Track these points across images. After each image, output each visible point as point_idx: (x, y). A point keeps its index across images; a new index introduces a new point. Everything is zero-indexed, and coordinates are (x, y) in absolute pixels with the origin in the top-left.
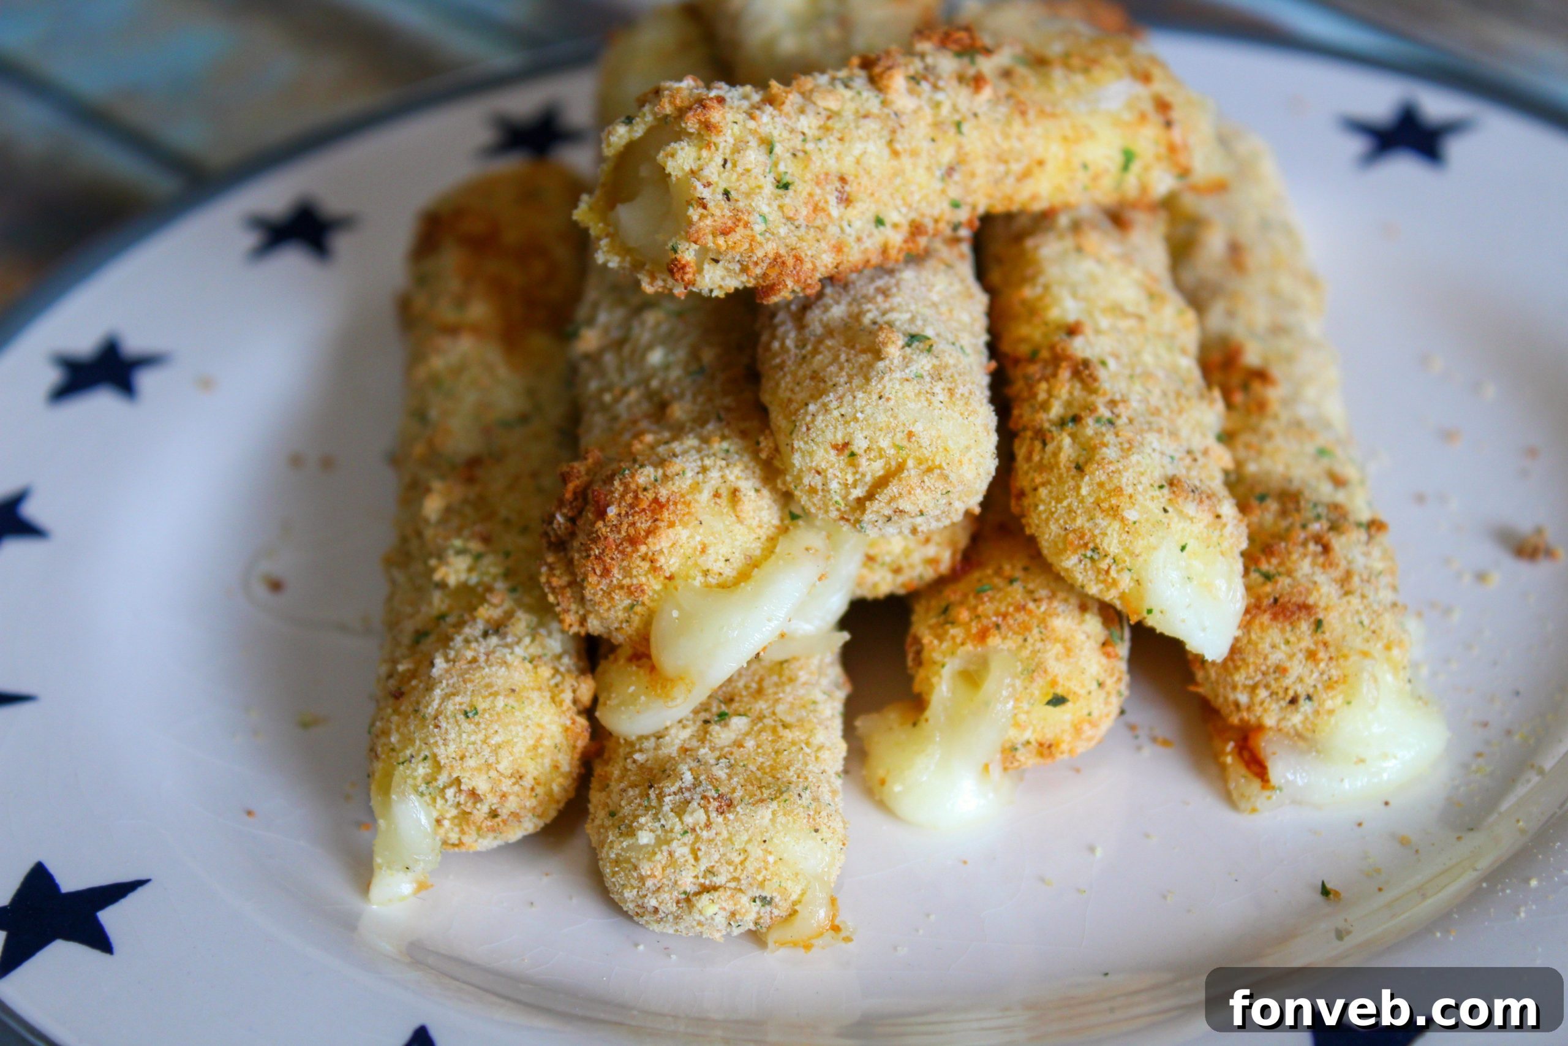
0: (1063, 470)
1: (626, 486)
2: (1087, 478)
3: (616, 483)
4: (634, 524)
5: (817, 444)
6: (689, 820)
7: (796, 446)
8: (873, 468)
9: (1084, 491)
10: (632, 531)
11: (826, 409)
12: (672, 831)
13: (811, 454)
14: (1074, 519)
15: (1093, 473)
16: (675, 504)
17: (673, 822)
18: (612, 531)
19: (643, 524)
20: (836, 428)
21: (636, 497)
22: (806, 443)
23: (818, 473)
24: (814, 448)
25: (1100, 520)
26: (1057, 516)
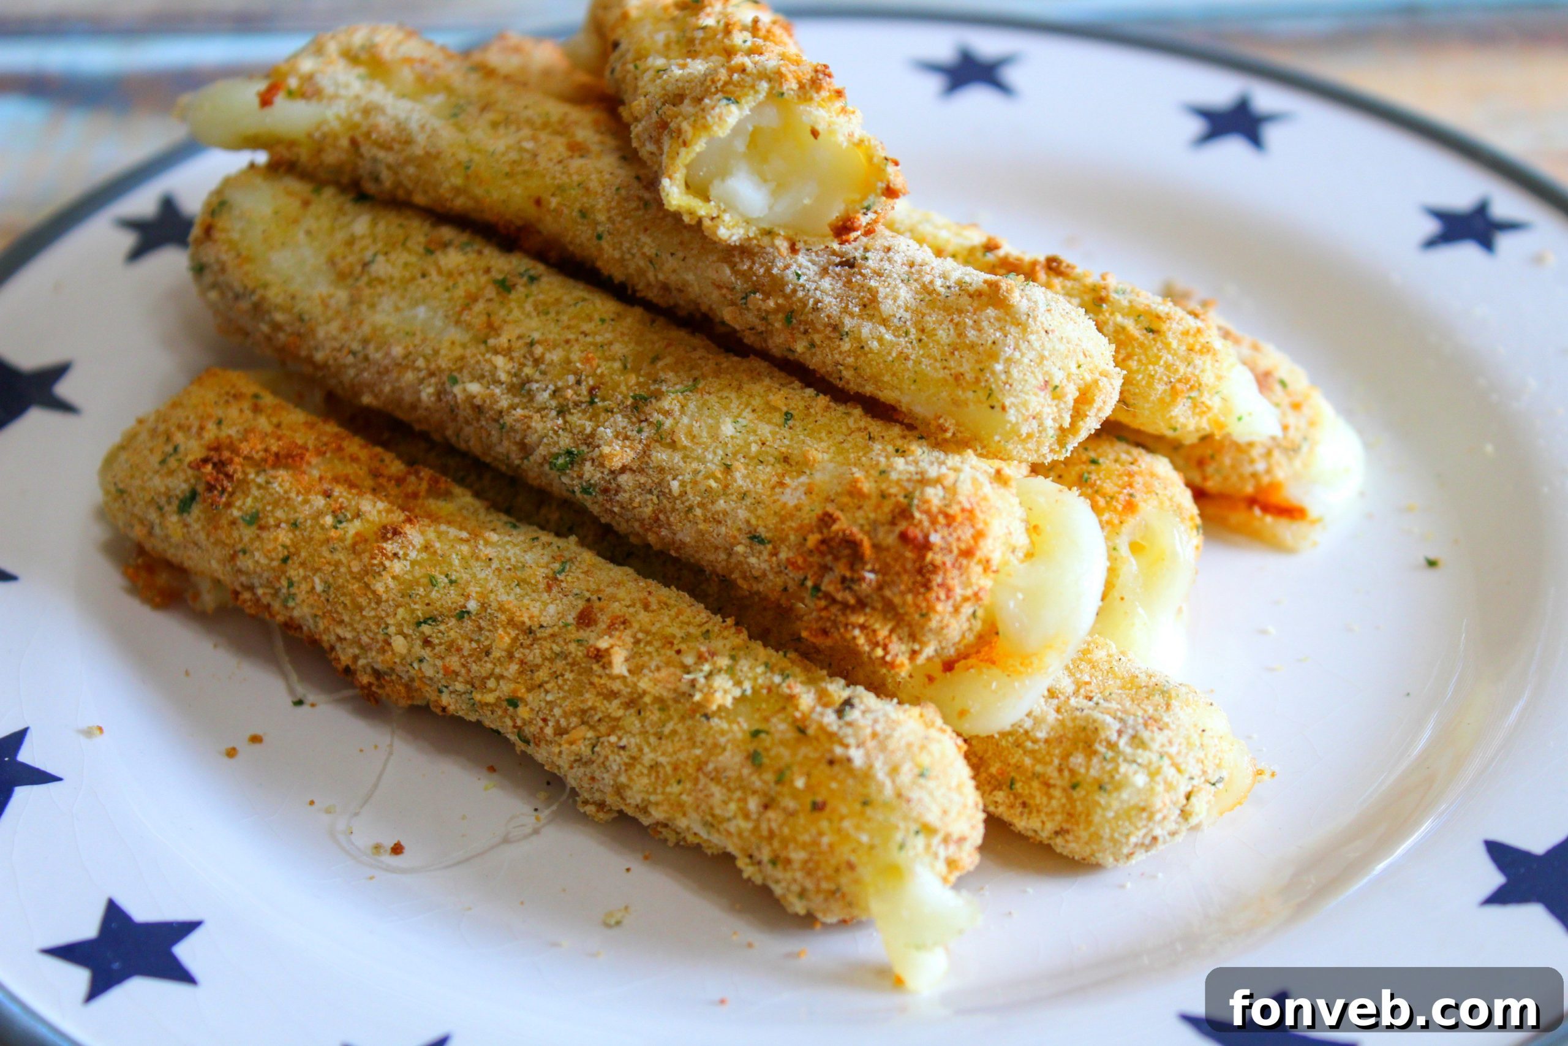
0: (1141, 338)
1: (928, 512)
2: (1170, 335)
3: (917, 515)
4: (959, 539)
5: (1027, 394)
6: (1156, 746)
7: (1007, 404)
8: (1071, 393)
9: (1174, 344)
10: (963, 546)
11: (1009, 361)
12: (1150, 763)
13: (1025, 404)
14: (1177, 371)
15: (1169, 329)
16: (978, 504)
17: (1143, 756)
18: (944, 555)
19: (967, 533)
20: (1032, 372)
21: (946, 516)
22: (1016, 397)
23: (1034, 418)
24: (1027, 397)
25: (1198, 361)
26: (1157, 376)
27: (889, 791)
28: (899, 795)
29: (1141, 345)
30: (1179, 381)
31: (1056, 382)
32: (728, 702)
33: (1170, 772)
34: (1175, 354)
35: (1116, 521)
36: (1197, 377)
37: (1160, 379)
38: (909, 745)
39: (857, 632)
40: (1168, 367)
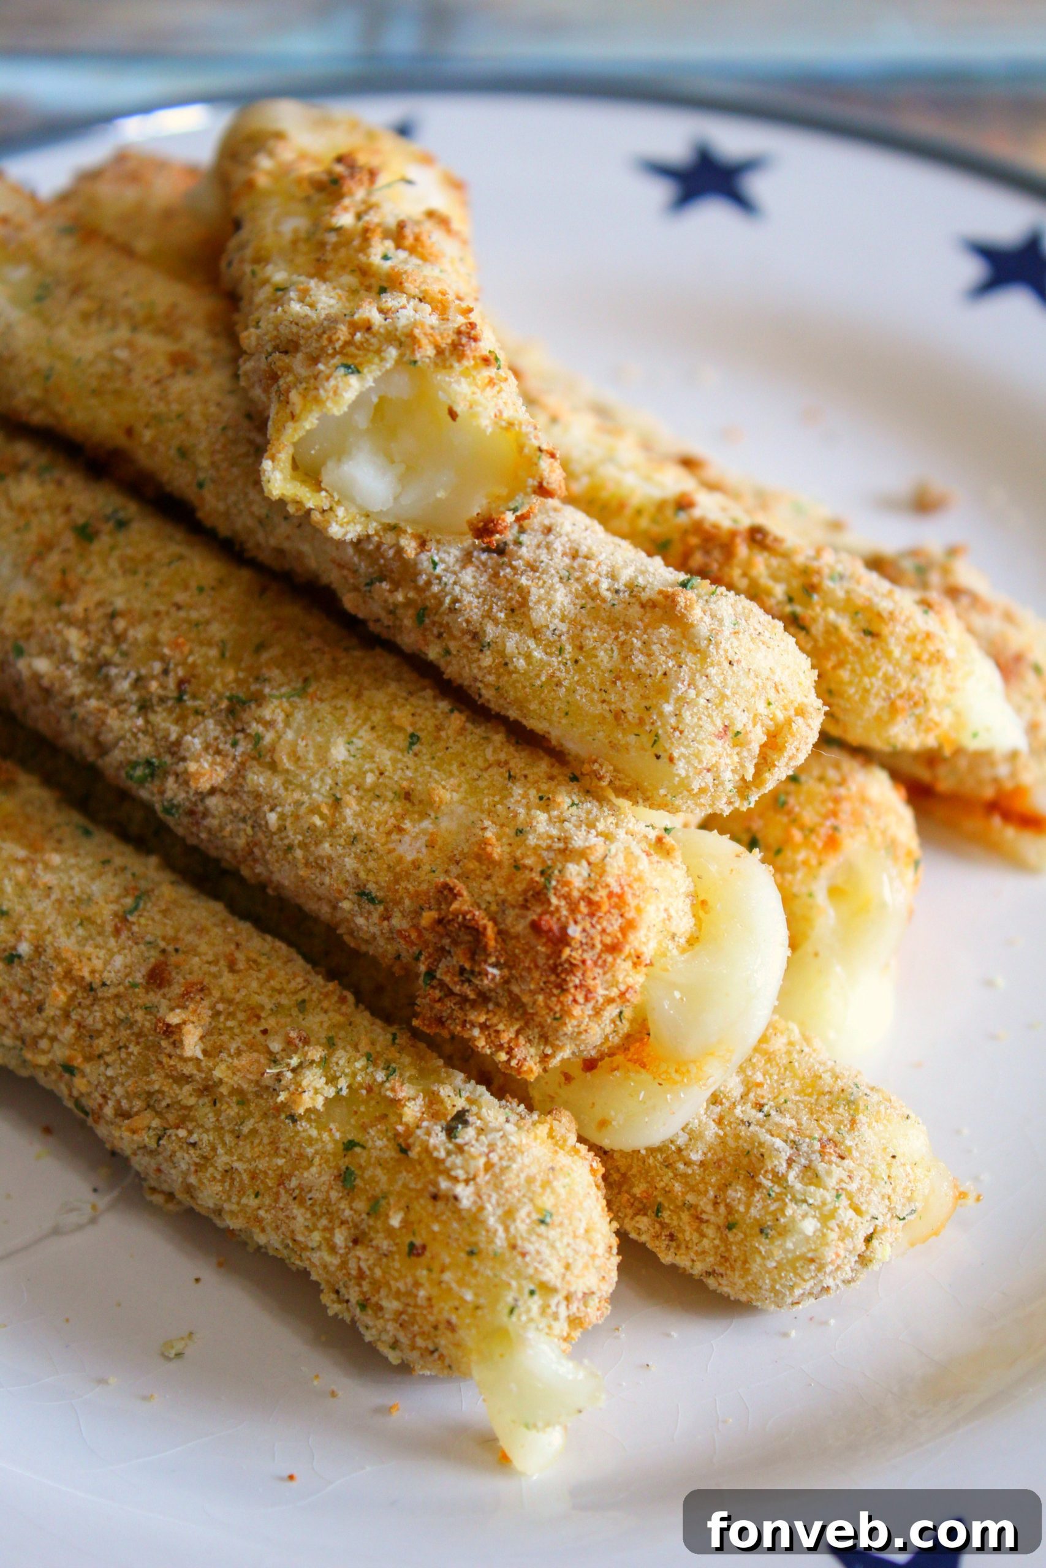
0: (857, 644)
1: (567, 897)
2: (892, 641)
3: (554, 901)
4: (604, 931)
5: (701, 743)
6: (832, 1182)
7: (676, 755)
8: (758, 737)
9: (897, 652)
10: (608, 940)
11: (682, 701)
12: (824, 1203)
13: (698, 755)
14: (898, 685)
15: (892, 633)
16: (630, 886)
17: (817, 1195)
18: (584, 951)
19: (614, 924)
20: (709, 716)
21: (590, 902)
22: (687, 747)
23: (709, 770)
24: (701, 748)
25: (925, 672)
26: (874, 691)
27: (500, 1241)
28: (514, 1247)
29: (857, 652)
30: (901, 696)
31: (739, 727)
32: (319, 1103)
33: (846, 1215)
34: (897, 664)
35: (814, 862)
36: (923, 692)
37: (877, 695)
38: (530, 1180)
39: (476, 1032)
40: (887, 679)
